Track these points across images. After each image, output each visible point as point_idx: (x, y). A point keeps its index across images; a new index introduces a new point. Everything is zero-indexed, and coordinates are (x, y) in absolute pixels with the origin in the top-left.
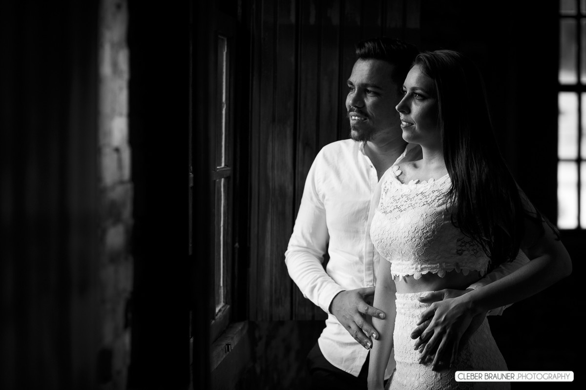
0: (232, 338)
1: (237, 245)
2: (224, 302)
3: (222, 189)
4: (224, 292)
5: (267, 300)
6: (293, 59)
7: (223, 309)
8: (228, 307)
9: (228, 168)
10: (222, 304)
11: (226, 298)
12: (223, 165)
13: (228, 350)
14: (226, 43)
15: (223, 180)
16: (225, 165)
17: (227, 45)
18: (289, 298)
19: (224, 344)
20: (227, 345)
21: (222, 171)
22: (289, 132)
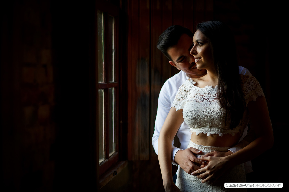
0: (118, 169)
1: (121, 122)
2: (115, 151)
3: (113, 94)
4: (115, 145)
5: (137, 150)
6: (148, 27)
7: (114, 154)
8: (117, 153)
9: (116, 83)
10: (114, 152)
11: (116, 148)
12: (113, 81)
13: (115, 174)
14: (114, 19)
15: (113, 89)
16: (115, 81)
17: (115, 20)
18: (148, 149)
19: (113, 171)
20: (114, 171)
21: (113, 83)
22: (147, 64)
